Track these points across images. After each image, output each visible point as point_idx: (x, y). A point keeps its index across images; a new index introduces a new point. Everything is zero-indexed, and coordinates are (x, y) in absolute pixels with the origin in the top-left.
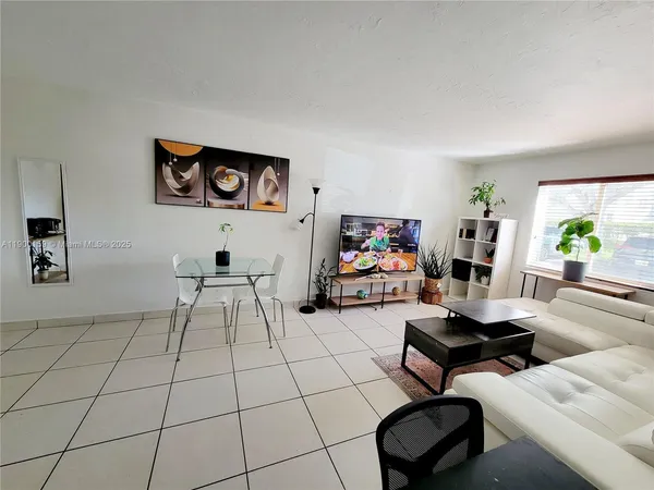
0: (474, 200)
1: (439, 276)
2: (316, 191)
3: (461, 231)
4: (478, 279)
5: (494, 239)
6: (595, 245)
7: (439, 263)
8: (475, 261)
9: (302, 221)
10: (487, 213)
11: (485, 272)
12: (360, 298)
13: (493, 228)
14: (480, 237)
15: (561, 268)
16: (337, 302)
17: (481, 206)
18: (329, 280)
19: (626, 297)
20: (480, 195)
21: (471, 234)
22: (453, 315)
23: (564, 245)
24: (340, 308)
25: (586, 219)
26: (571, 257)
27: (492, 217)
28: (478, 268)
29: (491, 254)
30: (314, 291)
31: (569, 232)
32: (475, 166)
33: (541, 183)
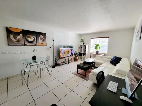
0: (81, 42)
1: (77, 56)
2: (53, 40)
3: (80, 47)
4: (84, 56)
5: (85, 48)
6: (100, 48)
7: (77, 54)
8: (83, 52)
9: (50, 47)
10: (84, 44)
11: (84, 54)
12: (64, 63)
13: (85, 46)
14: (83, 48)
15: (96, 52)
16: (60, 64)
17: (83, 43)
18: (57, 60)
19: (104, 55)
20: (83, 41)
21: (81, 48)
22: (84, 62)
23: (96, 48)
24: (61, 65)
25: (98, 44)
26: (97, 50)
27: (85, 44)
28: (83, 53)
29: (85, 51)
30: (55, 63)
31: (96, 46)
32: (81, 35)
33: (91, 38)
